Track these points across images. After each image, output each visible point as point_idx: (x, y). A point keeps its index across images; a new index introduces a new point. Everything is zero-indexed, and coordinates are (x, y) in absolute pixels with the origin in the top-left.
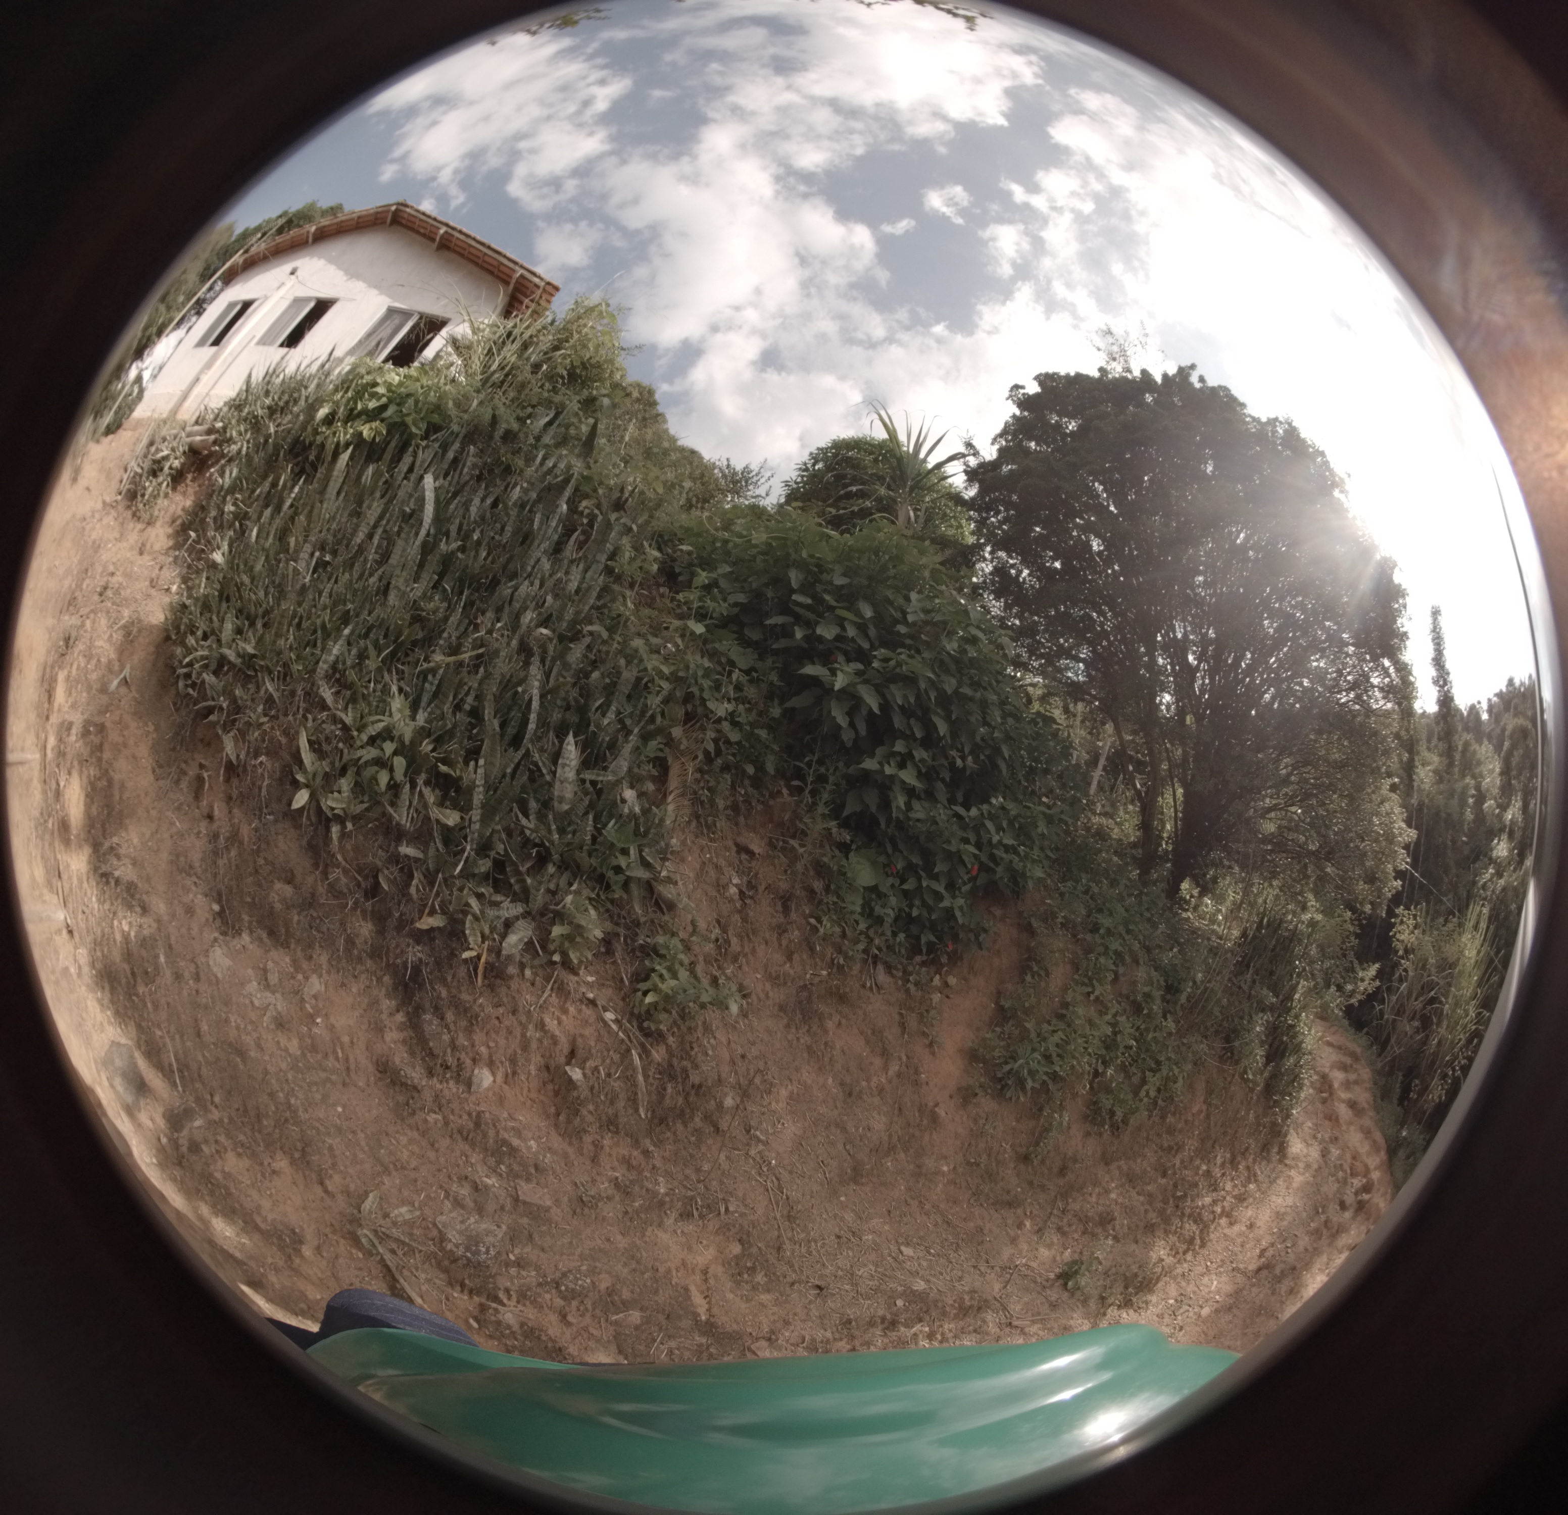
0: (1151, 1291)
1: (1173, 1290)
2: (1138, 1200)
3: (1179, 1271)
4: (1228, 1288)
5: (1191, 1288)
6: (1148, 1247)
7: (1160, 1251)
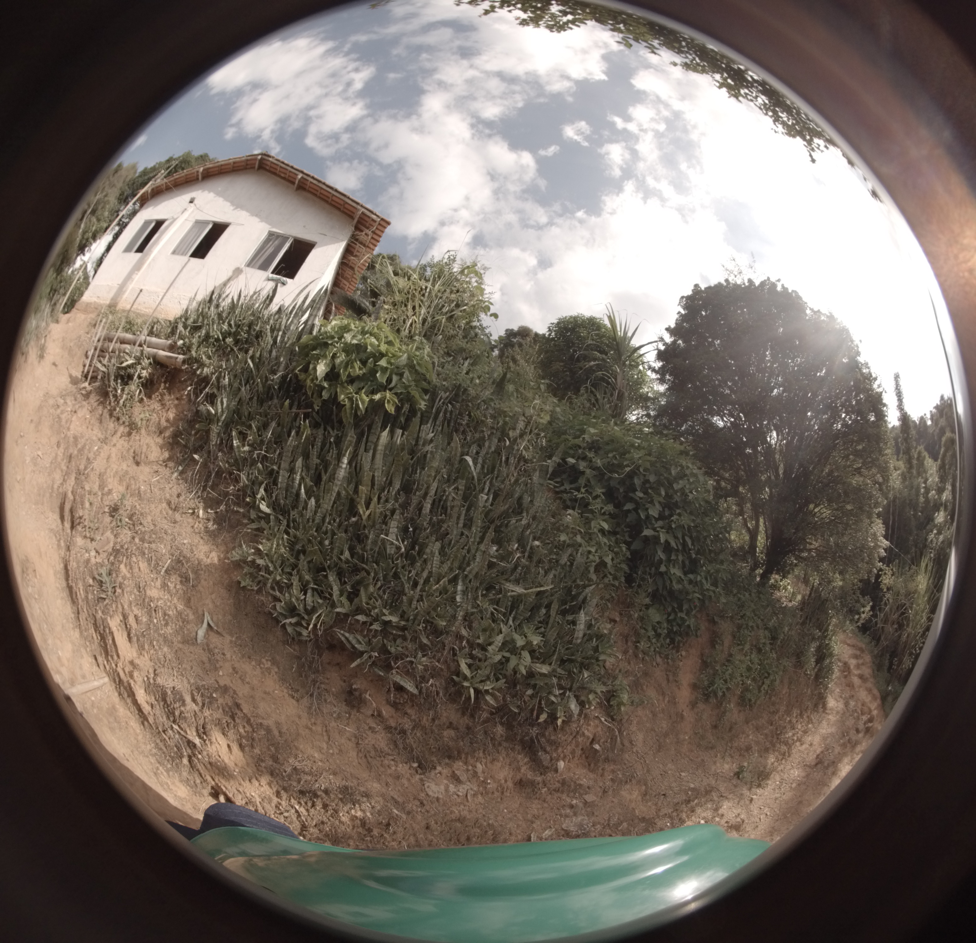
0: (768, 779)
1: (778, 778)
2: (761, 737)
3: (779, 769)
4: (803, 774)
5: (786, 776)
6: (766, 758)
7: (771, 759)
